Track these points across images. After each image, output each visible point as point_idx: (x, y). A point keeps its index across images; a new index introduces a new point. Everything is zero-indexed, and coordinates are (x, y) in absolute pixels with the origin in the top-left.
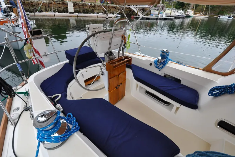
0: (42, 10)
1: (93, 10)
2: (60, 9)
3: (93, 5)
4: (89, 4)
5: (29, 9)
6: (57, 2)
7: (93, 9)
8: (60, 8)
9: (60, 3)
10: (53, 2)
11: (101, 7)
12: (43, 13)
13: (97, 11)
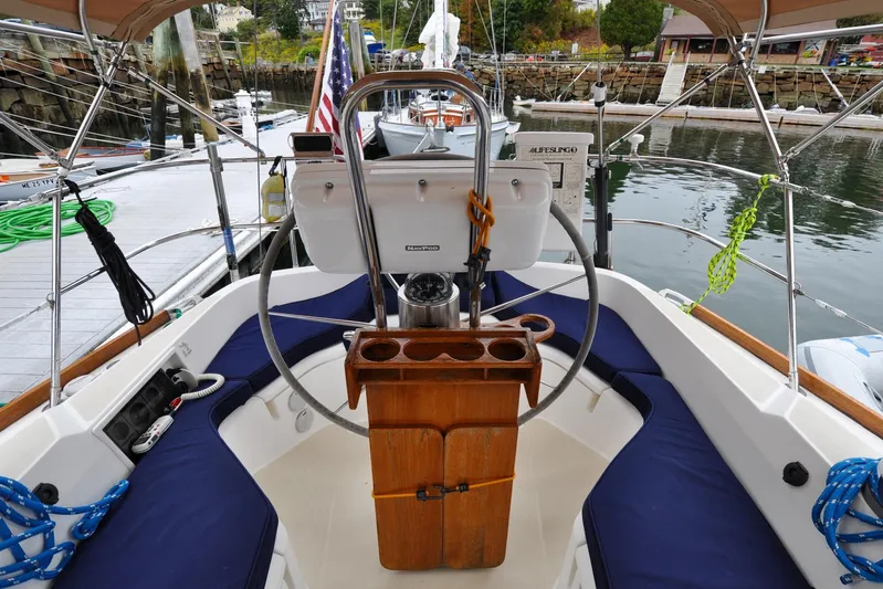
0: (576, 93)
1: (771, 94)
2: (632, 90)
3: (782, 72)
4: (762, 69)
5: (540, 90)
6: (631, 69)
7: (775, 88)
8: (635, 86)
9: (638, 72)
10: (618, 69)
11: (818, 83)
12: (572, 104)
13: (793, 98)
